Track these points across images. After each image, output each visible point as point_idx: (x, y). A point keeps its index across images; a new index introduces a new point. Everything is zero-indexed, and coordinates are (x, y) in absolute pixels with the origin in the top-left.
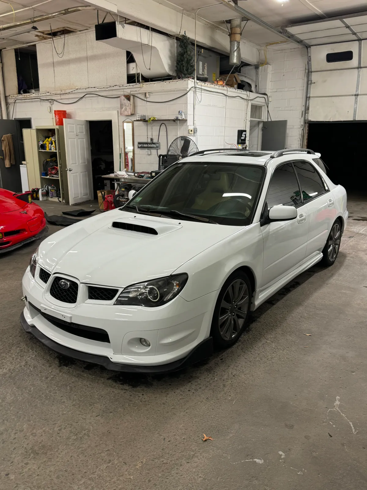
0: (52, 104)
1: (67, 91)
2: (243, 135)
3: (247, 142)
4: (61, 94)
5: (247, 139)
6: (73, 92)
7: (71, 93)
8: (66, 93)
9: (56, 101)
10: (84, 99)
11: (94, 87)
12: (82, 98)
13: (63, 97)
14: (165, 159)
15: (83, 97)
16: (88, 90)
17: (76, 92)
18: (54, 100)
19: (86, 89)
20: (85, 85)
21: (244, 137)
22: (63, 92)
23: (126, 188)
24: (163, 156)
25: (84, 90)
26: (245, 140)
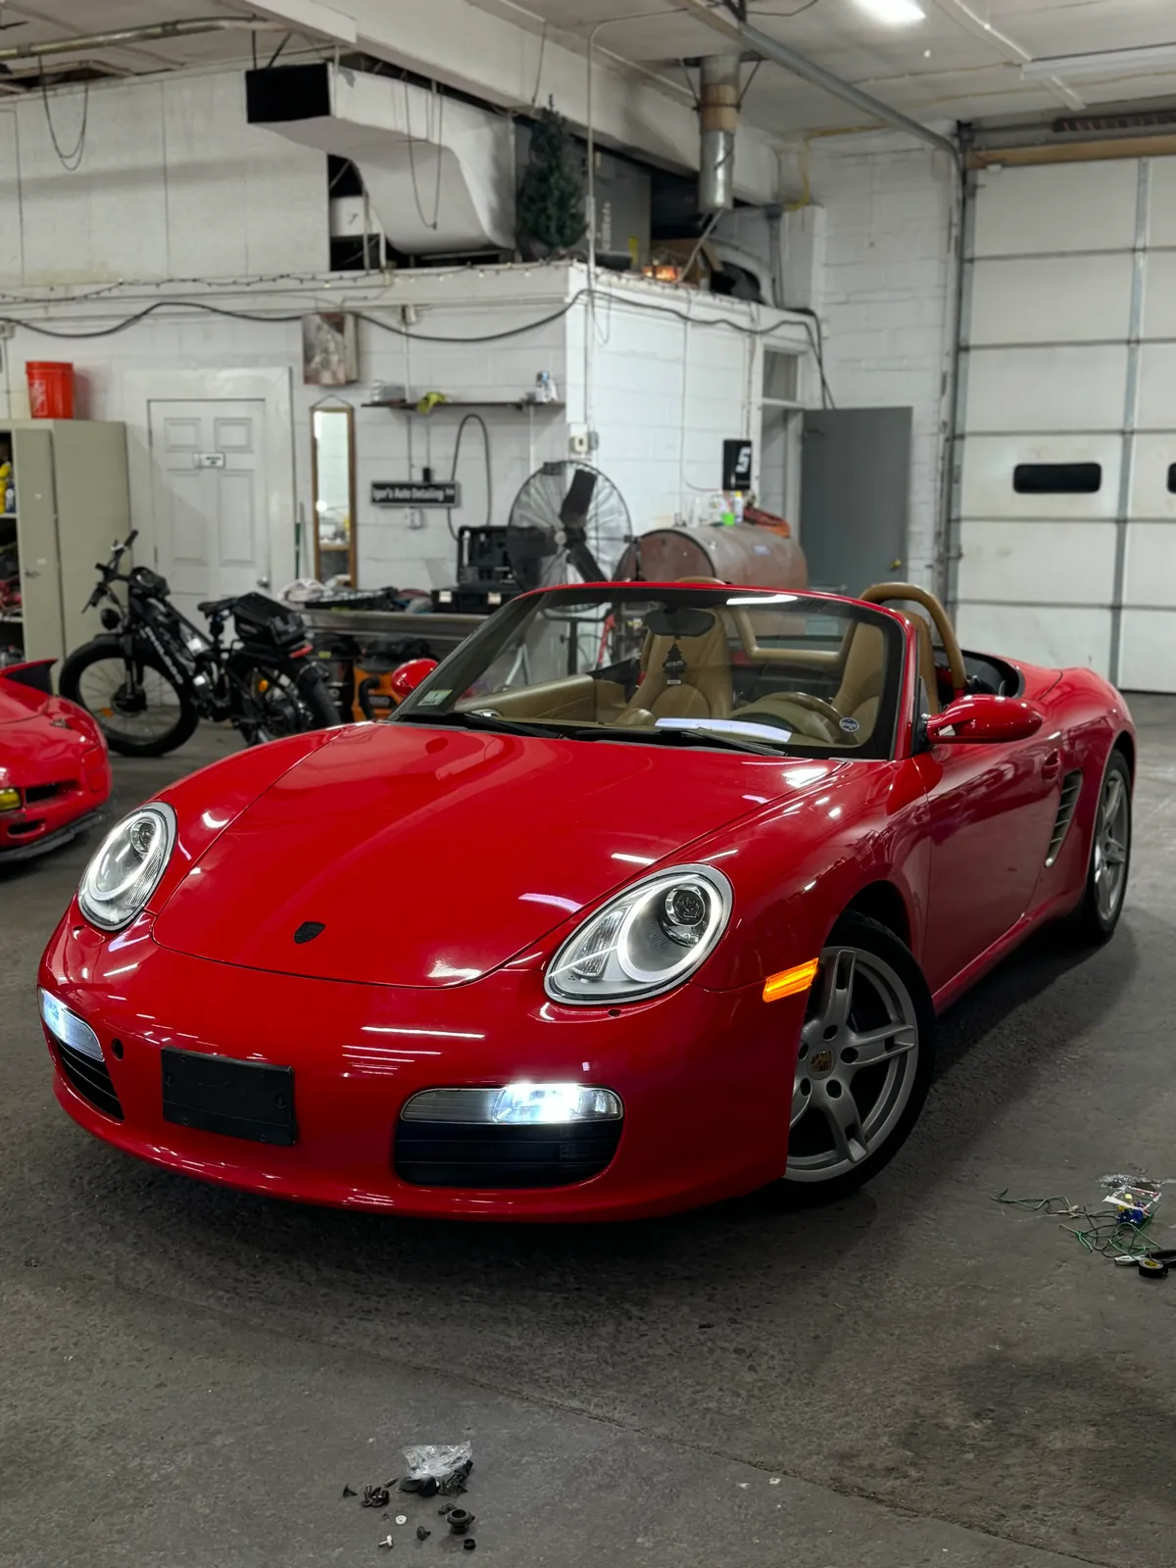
0: (5, 339)
1: (77, 291)
2: (743, 459)
3: (755, 485)
4: (49, 301)
5: (755, 472)
6: (103, 295)
7: (95, 296)
8: (73, 299)
9: (26, 326)
10: (145, 321)
11: (194, 280)
12: (138, 317)
13: (55, 311)
14: (482, 544)
15: (145, 313)
16: (166, 289)
17: (115, 292)
18: (19, 322)
19: (158, 285)
20: (156, 268)
21: (746, 465)
22: (60, 293)
23: (334, 651)
24: (475, 532)
25: (152, 290)
26: (746, 476)
